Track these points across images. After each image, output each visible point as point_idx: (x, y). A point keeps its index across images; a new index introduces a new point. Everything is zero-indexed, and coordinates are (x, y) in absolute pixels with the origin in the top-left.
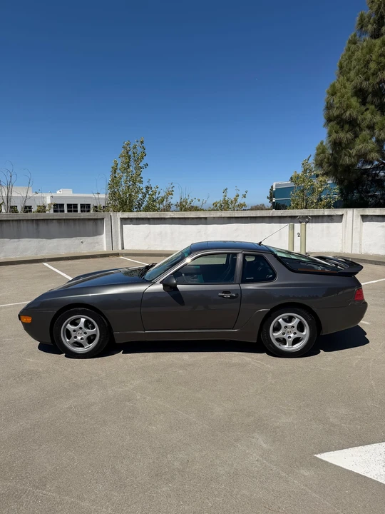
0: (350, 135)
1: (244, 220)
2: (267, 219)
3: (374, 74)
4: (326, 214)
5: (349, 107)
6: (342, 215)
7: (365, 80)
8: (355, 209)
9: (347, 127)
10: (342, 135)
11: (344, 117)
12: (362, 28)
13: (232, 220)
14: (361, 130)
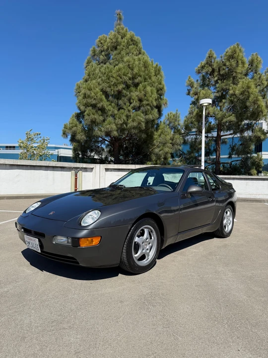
0: (101, 118)
1: (24, 167)
2: (44, 168)
3: (115, 85)
4: (84, 167)
5: (101, 100)
6: (92, 169)
7: (108, 87)
8: (101, 165)
9: (100, 112)
10: (96, 116)
11: (98, 105)
12: (94, 55)
13: (13, 167)
14: (107, 116)
